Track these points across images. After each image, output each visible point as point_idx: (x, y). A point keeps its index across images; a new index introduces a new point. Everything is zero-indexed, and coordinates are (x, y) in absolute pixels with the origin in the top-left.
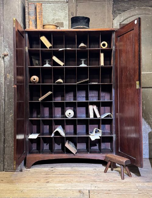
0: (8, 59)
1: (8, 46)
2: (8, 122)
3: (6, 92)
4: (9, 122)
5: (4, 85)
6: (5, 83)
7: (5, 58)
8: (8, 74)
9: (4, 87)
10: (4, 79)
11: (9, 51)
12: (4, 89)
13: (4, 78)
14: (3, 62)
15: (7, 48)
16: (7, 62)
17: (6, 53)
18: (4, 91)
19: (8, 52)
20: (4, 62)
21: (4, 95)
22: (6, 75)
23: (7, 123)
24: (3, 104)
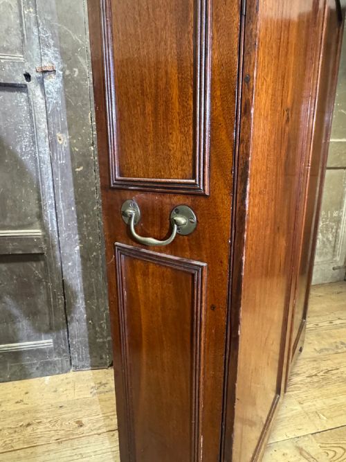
0: (58, 86)
1: (52, 42)
2: (70, 264)
3: (58, 186)
4: (74, 264)
5: (50, 165)
6: (52, 160)
7: (46, 82)
8: (59, 135)
9: (50, 171)
10: (47, 149)
11: (56, 58)
12: (50, 177)
13: (47, 144)
14: (41, 96)
15: (48, 46)
16: (55, 95)
17: (46, 65)
18: (51, 183)
19: (53, 60)
20: (44, 95)
21: (52, 195)
22: (55, 136)
23: (69, 267)
24: (52, 220)
